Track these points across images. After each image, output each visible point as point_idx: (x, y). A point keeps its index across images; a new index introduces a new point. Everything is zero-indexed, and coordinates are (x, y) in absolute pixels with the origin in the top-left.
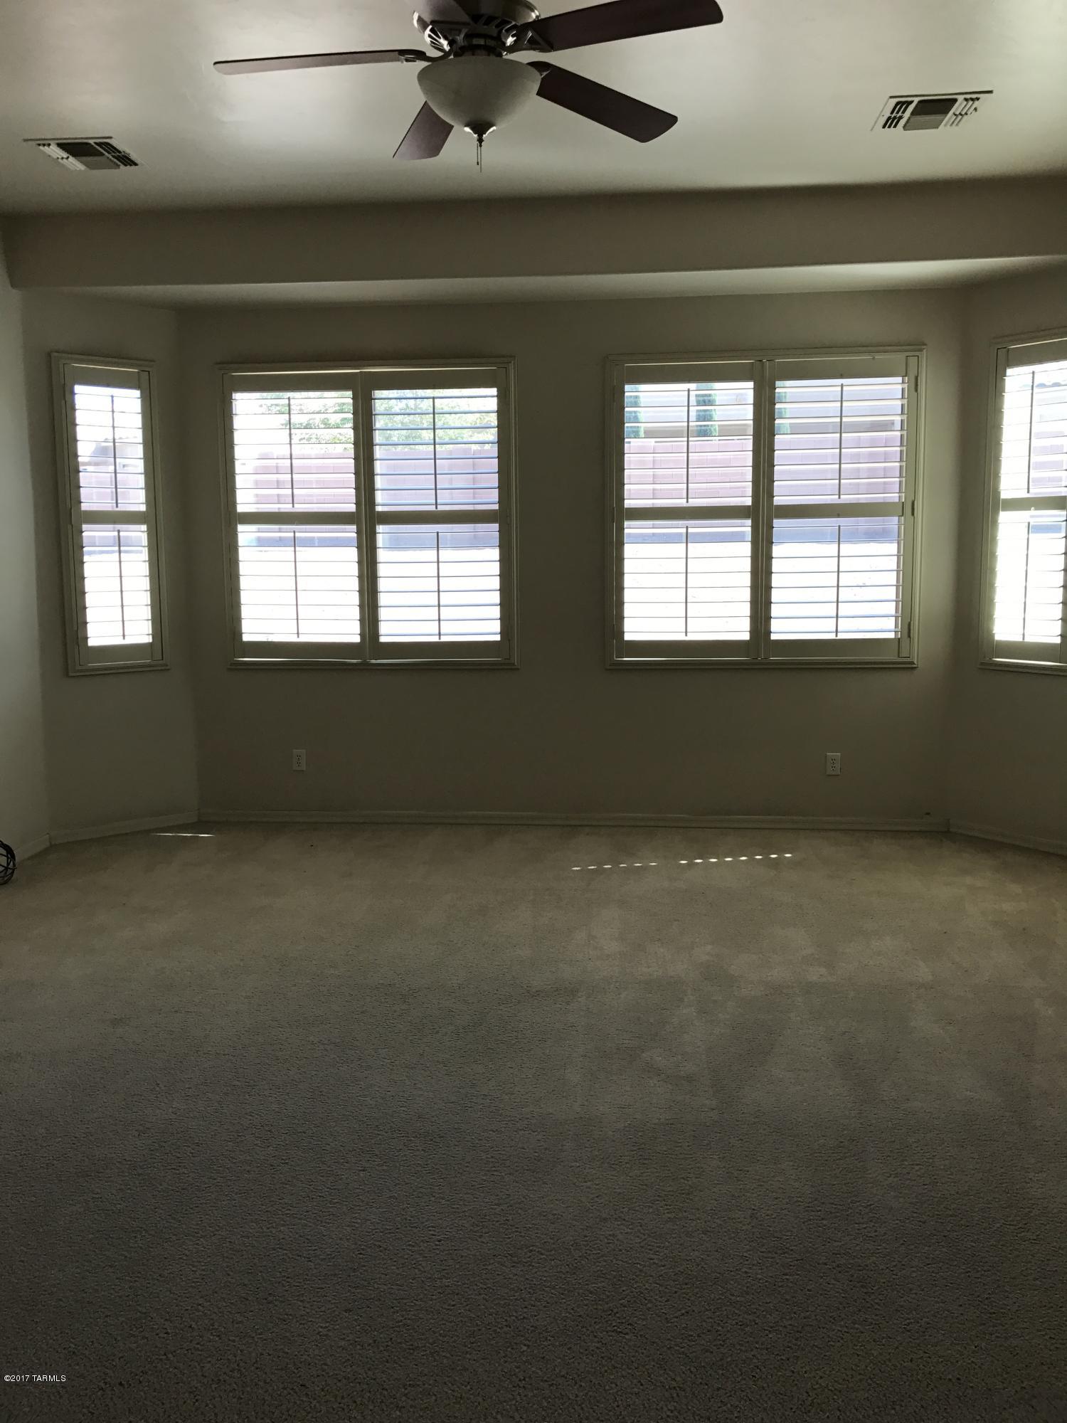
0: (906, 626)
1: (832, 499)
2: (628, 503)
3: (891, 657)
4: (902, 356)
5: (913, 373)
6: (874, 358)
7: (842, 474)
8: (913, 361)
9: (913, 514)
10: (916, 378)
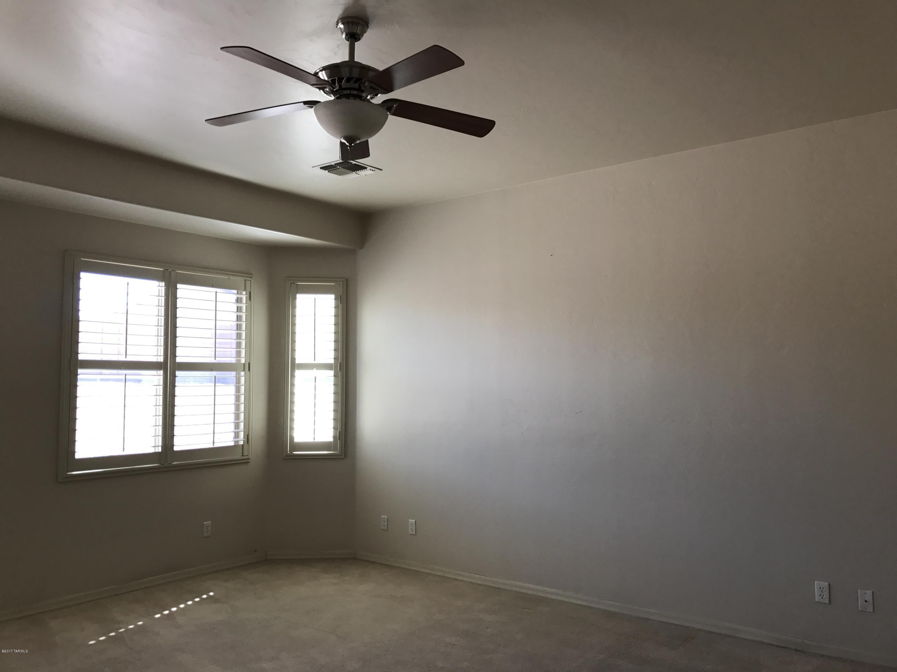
0: (246, 438)
1: (212, 360)
2: (81, 357)
3: (238, 456)
4: (242, 279)
5: (248, 290)
6: (229, 278)
7: (217, 345)
8: (248, 283)
9: (249, 370)
10: (250, 293)
